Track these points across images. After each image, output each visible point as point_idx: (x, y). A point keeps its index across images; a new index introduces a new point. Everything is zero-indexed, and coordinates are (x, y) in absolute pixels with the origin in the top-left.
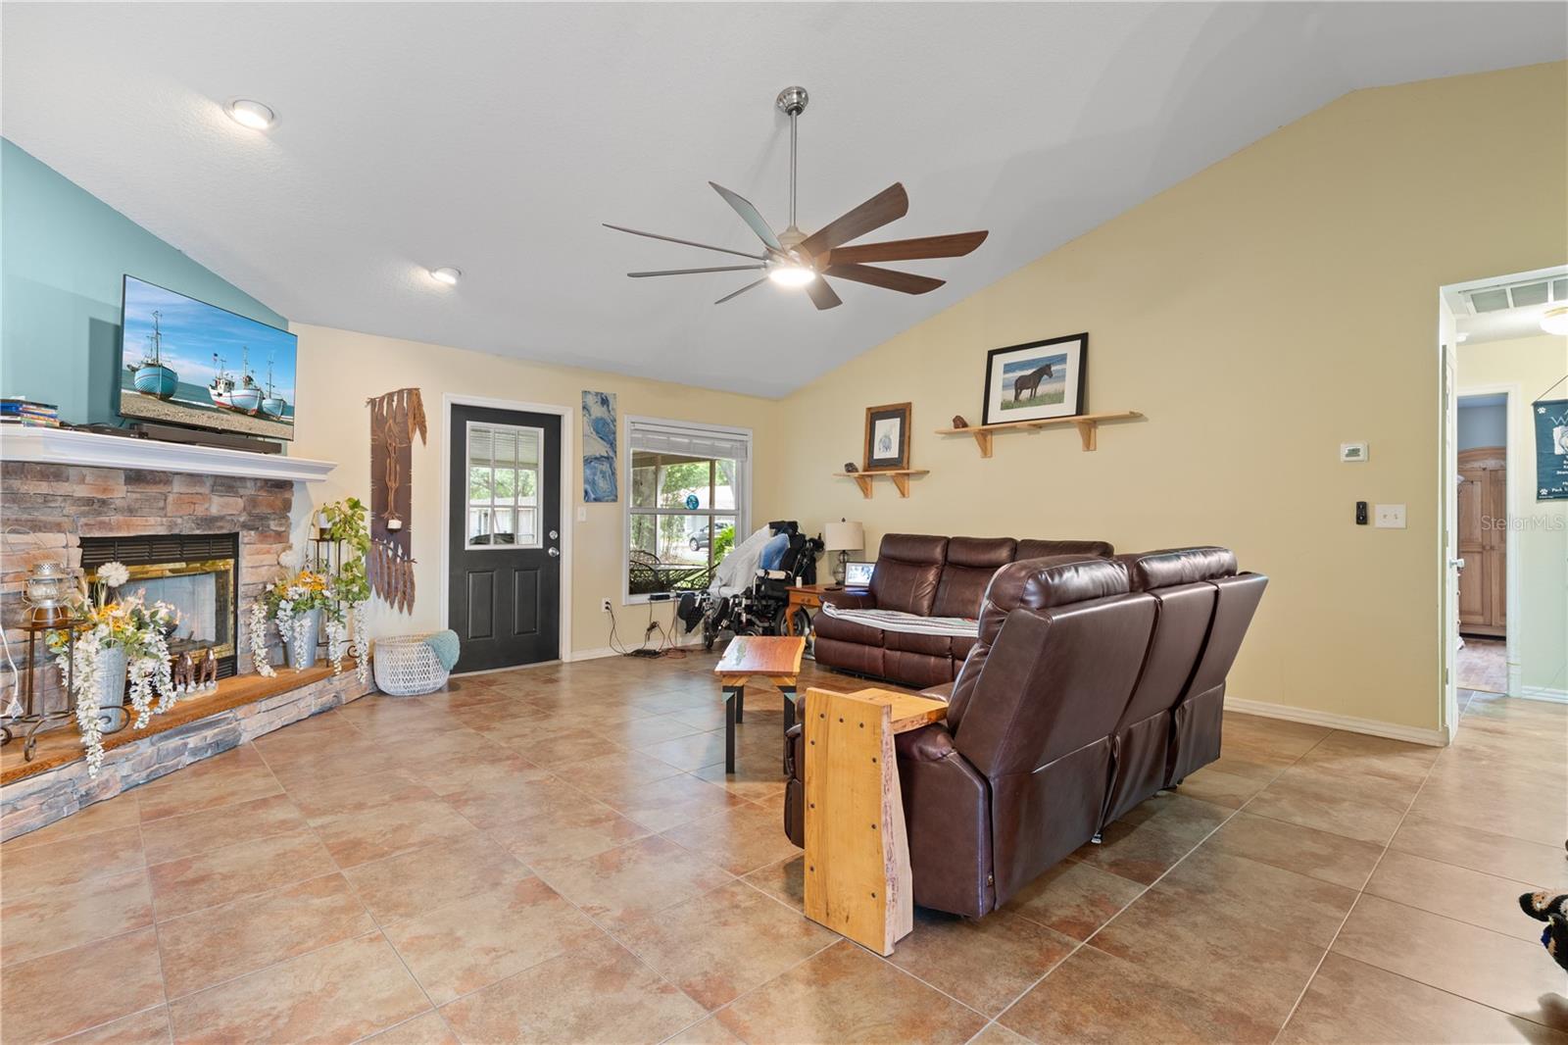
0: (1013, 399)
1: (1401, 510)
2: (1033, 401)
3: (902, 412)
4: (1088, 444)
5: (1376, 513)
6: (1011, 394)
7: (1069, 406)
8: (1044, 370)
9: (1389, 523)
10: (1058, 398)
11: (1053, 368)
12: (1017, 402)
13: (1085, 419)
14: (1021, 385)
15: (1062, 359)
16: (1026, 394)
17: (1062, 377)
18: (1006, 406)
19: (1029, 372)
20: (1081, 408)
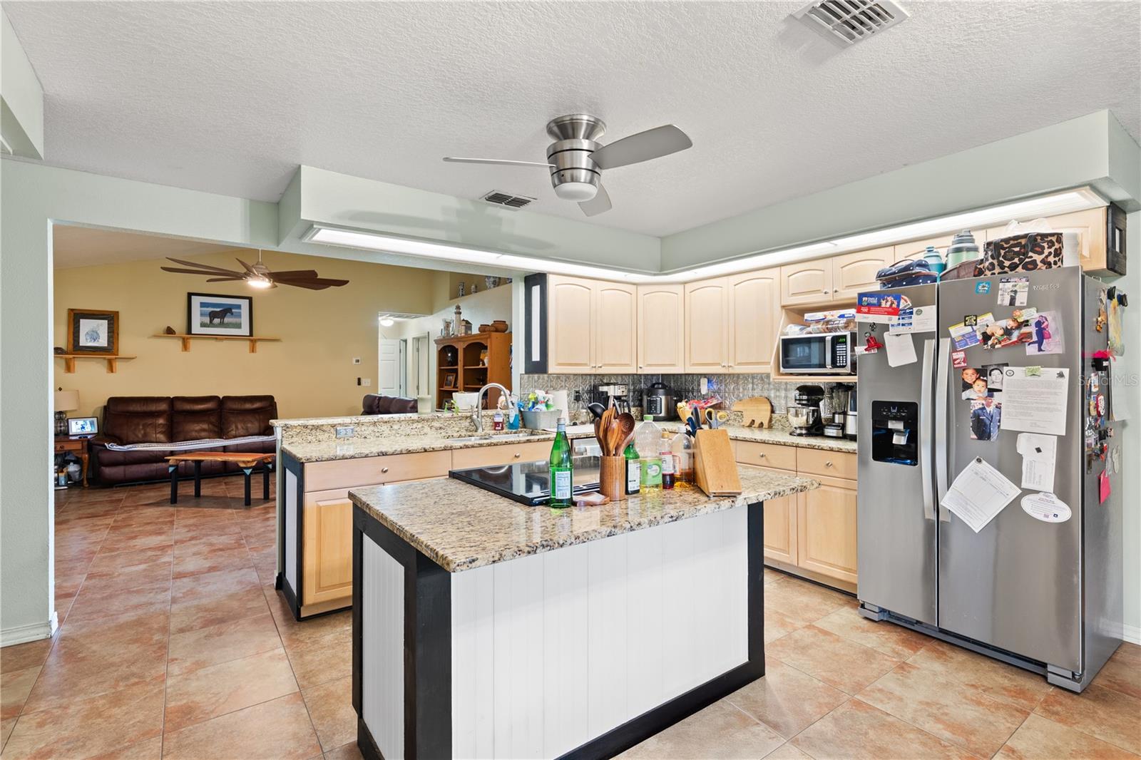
0: (209, 322)
1: (369, 380)
2: (222, 325)
3: (111, 318)
4: (253, 350)
5: (363, 381)
6: (207, 320)
7: (245, 331)
8: (227, 311)
9: (366, 385)
10: (238, 326)
11: (233, 310)
12: (211, 325)
13: (251, 338)
14: (213, 315)
15: (239, 307)
16: (217, 321)
17: (239, 316)
18: (203, 325)
19: (218, 310)
20: (251, 334)
